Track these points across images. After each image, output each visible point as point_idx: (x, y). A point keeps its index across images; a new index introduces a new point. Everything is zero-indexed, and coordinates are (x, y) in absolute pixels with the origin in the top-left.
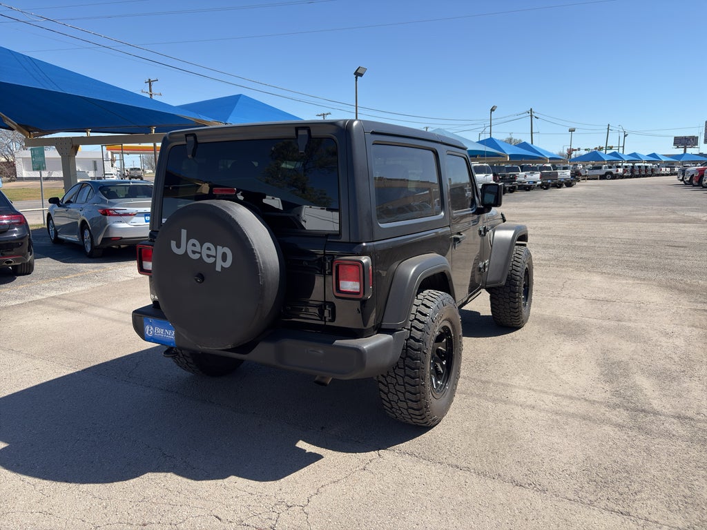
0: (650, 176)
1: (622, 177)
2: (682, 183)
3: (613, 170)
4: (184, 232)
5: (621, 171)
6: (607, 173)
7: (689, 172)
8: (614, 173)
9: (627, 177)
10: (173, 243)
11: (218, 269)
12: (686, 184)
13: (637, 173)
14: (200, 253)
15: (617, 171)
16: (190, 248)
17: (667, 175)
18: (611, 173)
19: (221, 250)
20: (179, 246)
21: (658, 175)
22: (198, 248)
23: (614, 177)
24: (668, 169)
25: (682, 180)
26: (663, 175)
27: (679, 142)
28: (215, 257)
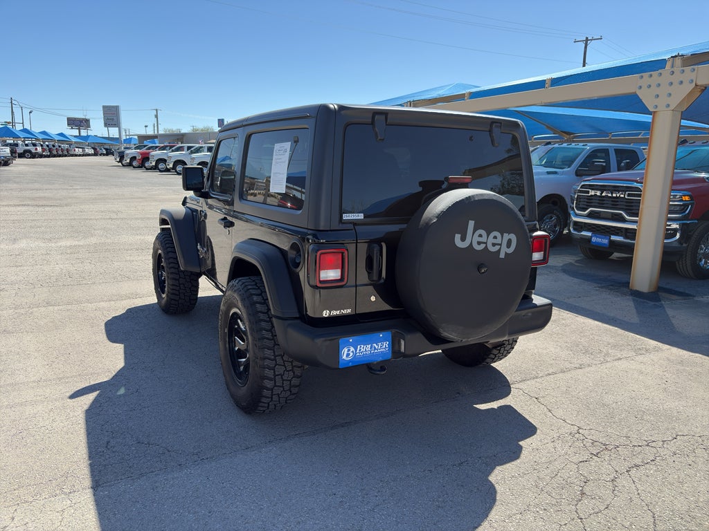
0: (66, 156)
1: (41, 156)
2: (120, 164)
3: (32, 149)
4: (471, 224)
5: (39, 149)
6: (26, 151)
7: (128, 154)
8: (33, 151)
9: (45, 156)
10: (458, 237)
11: (502, 255)
12: (123, 166)
13: (55, 152)
14: (486, 243)
15: (36, 149)
16: (476, 239)
17: (80, 155)
18: (29, 151)
19: (507, 237)
20: (463, 239)
21: (72, 155)
22: (484, 239)
23: (34, 156)
24: (81, 150)
25: (120, 161)
26: (76, 155)
27: (72, 122)
28: (500, 245)
